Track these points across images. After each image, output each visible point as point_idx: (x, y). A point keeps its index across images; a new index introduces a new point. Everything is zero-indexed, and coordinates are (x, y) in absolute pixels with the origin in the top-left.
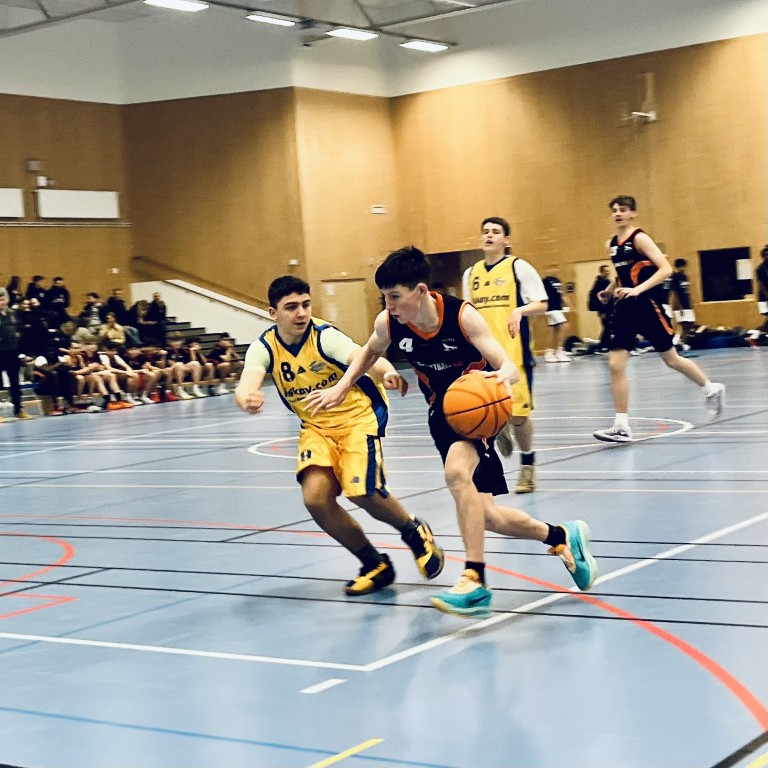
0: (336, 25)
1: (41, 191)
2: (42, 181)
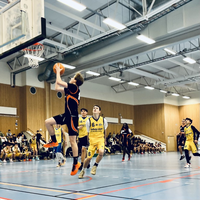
0: (173, 93)
2: (121, 117)
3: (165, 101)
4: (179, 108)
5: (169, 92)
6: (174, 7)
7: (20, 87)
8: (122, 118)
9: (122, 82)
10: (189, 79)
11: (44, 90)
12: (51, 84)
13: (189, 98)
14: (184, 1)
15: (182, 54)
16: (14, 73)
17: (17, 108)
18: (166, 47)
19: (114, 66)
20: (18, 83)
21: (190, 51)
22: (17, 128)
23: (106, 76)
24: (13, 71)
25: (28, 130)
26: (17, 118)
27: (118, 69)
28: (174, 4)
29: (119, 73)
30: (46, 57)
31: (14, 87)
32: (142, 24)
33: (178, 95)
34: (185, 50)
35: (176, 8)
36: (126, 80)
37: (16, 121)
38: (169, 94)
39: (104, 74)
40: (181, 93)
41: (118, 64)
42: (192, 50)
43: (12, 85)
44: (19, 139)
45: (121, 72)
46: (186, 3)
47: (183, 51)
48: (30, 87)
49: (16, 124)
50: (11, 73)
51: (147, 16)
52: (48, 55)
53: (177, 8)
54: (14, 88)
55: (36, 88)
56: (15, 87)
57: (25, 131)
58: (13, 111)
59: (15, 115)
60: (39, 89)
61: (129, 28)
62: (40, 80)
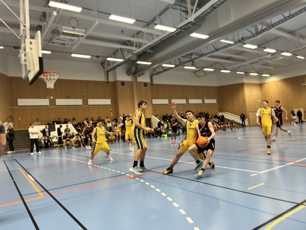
0: (250, 73)
3: (245, 81)
4: (261, 85)
5: (246, 73)
6: (213, 8)
7: (113, 82)
8: (206, 99)
9: (197, 69)
10: (259, 61)
11: (131, 83)
12: (138, 77)
13: (269, 75)
14: (221, 1)
15: (241, 42)
16: (107, 71)
17: (110, 99)
18: (222, 39)
19: (186, 56)
20: (111, 79)
21: (248, 38)
22: (112, 115)
23: (181, 66)
24: (106, 70)
25: (120, 116)
26: (112, 107)
27: (190, 59)
28: (212, 5)
29: (191, 63)
30: (125, 58)
31: (107, 82)
32: (190, 24)
33: (257, 74)
34: (243, 39)
35: (215, 8)
36: (201, 68)
37: (111, 110)
38: (247, 74)
39: (179, 65)
40: (260, 72)
41: (191, 54)
42: (249, 38)
43: (106, 81)
44: (109, 124)
45: (193, 62)
46: (223, 3)
47: (242, 39)
48: (119, 81)
49: (111, 112)
50: (105, 72)
51: (192, 17)
52: (127, 56)
53: (217, 8)
55: (125, 81)
57: (118, 117)
58: (108, 102)
59: (109, 105)
60: (127, 82)
61: (181, 29)
62: (128, 75)
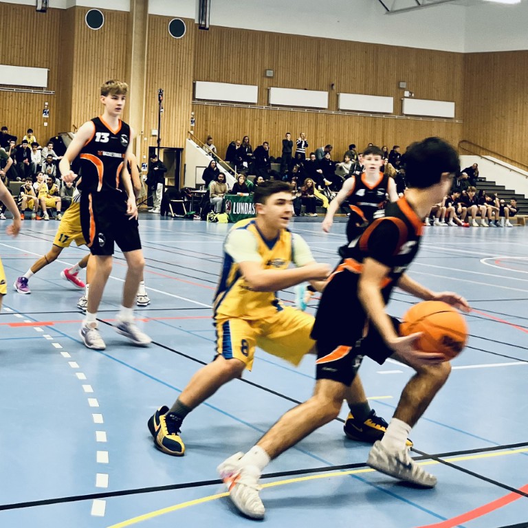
1: (405, 99)
2: (407, 94)
7: (61, 11)
8: (410, 97)
17: (49, 68)
22: (46, 124)
26: (48, 97)
37: (45, 105)
49: (45, 113)
54: (44, 13)
55: (105, 11)
56: (47, 11)
57: (66, 133)
58: (37, 77)
59: (42, 88)
60: (112, 14)
